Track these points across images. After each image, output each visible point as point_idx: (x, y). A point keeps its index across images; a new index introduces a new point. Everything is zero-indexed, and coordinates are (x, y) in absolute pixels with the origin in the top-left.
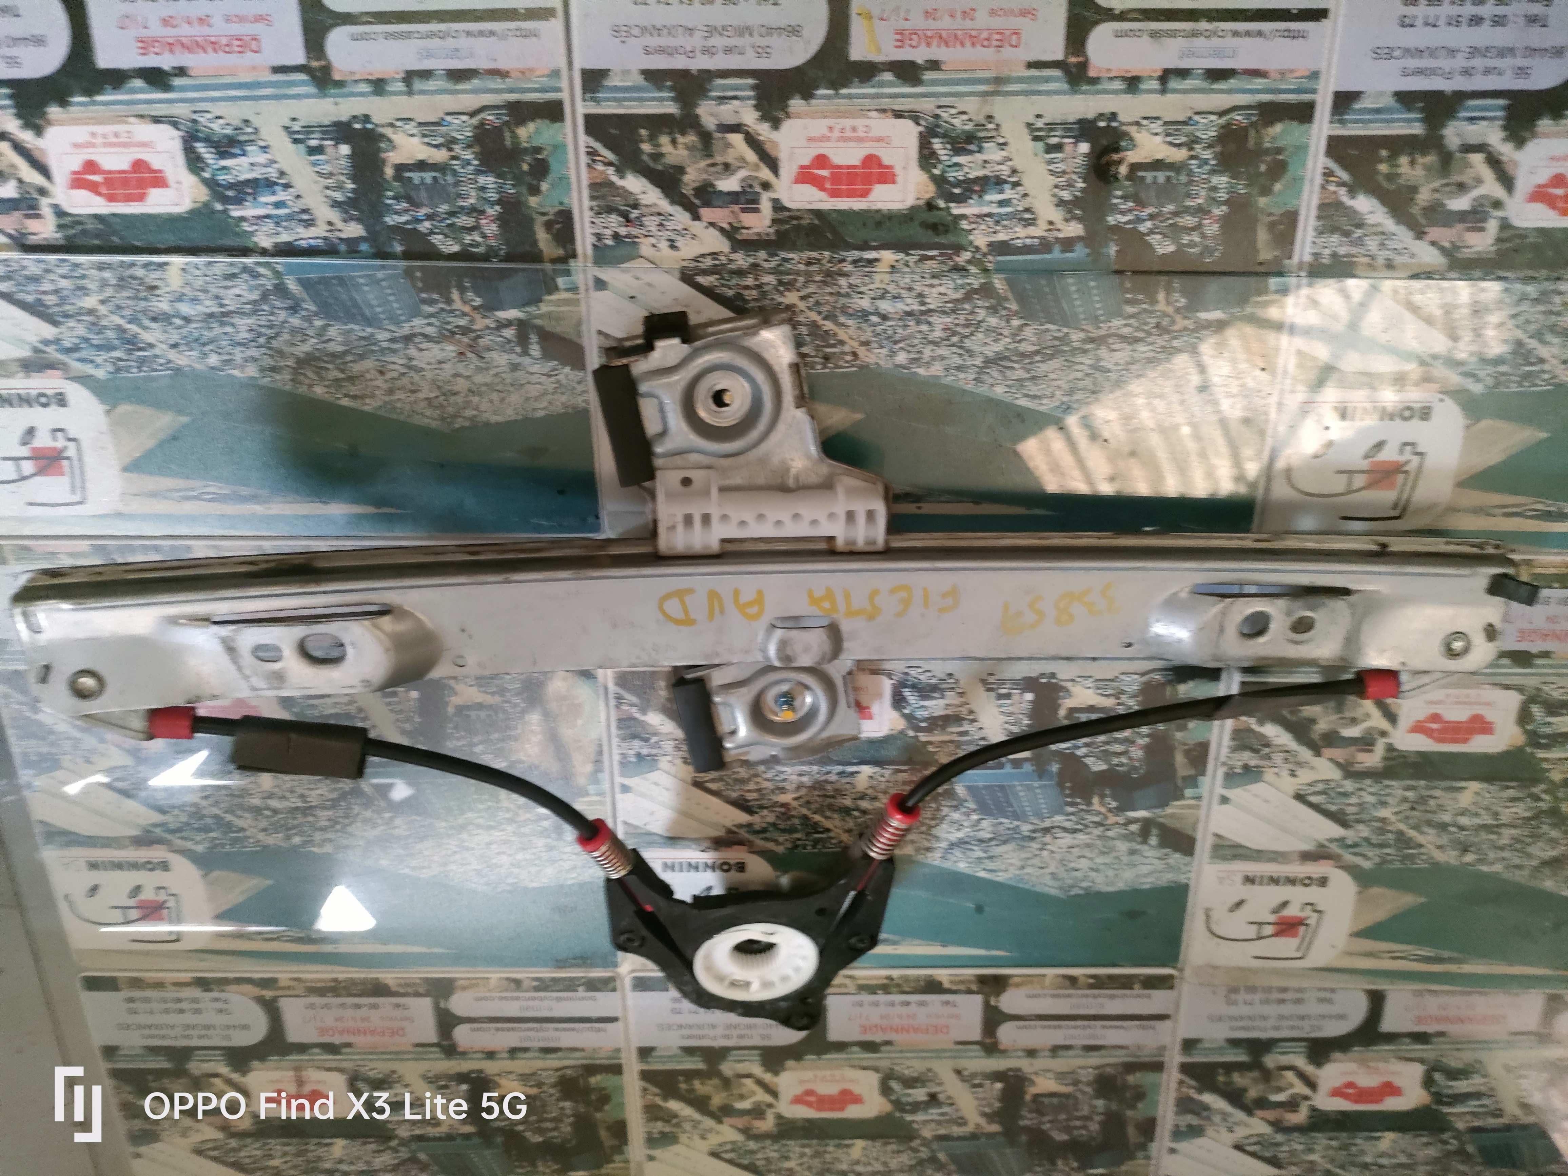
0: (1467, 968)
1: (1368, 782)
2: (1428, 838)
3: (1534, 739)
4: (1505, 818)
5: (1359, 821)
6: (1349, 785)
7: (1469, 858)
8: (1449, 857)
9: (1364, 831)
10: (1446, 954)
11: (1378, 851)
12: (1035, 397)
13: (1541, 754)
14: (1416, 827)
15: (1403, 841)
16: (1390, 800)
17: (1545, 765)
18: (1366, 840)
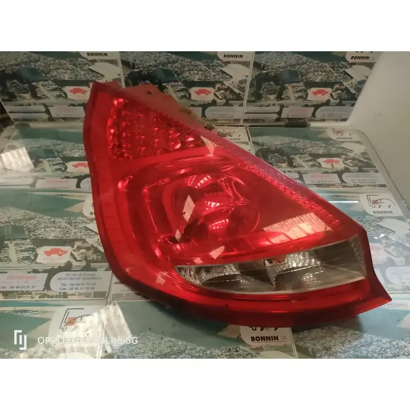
0: (55, 193)
1: (79, 238)
2: (63, 224)
3: (34, 250)
4: (43, 230)
5: (82, 228)
6: (84, 237)
7: (53, 220)
8: (58, 220)
9: (80, 226)
10: (60, 196)
11: (77, 221)
12: (170, 341)
13: (32, 246)
14: (66, 227)
15: (70, 223)
16: (73, 234)
17: (31, 243)
18: (80, 224)
